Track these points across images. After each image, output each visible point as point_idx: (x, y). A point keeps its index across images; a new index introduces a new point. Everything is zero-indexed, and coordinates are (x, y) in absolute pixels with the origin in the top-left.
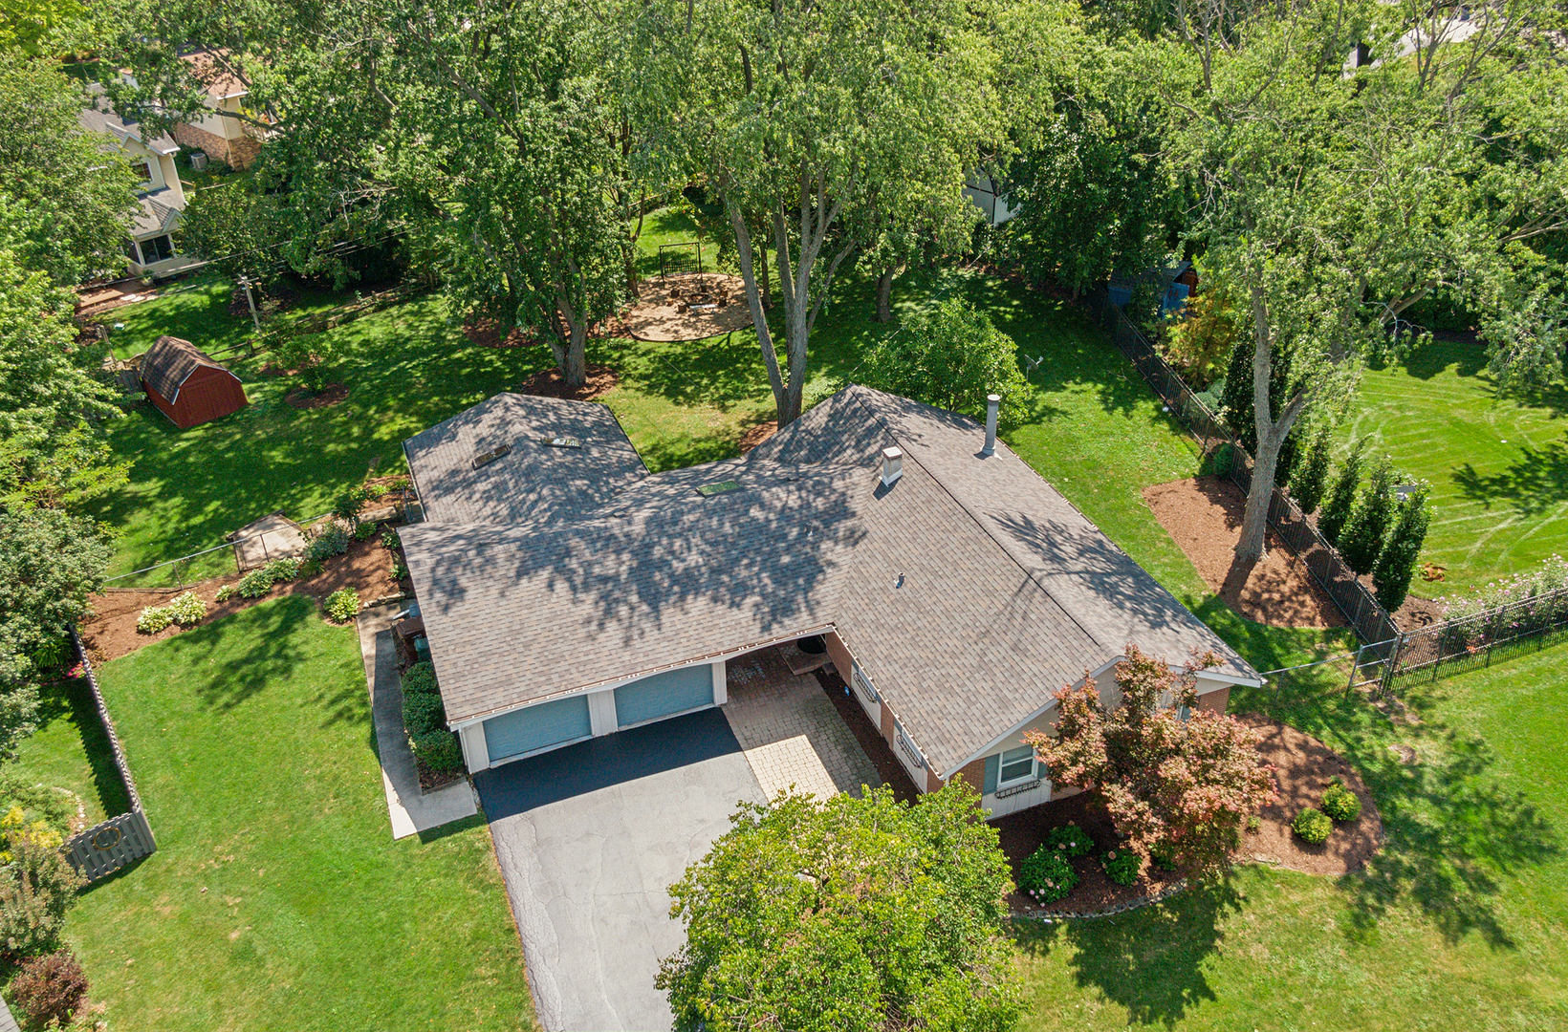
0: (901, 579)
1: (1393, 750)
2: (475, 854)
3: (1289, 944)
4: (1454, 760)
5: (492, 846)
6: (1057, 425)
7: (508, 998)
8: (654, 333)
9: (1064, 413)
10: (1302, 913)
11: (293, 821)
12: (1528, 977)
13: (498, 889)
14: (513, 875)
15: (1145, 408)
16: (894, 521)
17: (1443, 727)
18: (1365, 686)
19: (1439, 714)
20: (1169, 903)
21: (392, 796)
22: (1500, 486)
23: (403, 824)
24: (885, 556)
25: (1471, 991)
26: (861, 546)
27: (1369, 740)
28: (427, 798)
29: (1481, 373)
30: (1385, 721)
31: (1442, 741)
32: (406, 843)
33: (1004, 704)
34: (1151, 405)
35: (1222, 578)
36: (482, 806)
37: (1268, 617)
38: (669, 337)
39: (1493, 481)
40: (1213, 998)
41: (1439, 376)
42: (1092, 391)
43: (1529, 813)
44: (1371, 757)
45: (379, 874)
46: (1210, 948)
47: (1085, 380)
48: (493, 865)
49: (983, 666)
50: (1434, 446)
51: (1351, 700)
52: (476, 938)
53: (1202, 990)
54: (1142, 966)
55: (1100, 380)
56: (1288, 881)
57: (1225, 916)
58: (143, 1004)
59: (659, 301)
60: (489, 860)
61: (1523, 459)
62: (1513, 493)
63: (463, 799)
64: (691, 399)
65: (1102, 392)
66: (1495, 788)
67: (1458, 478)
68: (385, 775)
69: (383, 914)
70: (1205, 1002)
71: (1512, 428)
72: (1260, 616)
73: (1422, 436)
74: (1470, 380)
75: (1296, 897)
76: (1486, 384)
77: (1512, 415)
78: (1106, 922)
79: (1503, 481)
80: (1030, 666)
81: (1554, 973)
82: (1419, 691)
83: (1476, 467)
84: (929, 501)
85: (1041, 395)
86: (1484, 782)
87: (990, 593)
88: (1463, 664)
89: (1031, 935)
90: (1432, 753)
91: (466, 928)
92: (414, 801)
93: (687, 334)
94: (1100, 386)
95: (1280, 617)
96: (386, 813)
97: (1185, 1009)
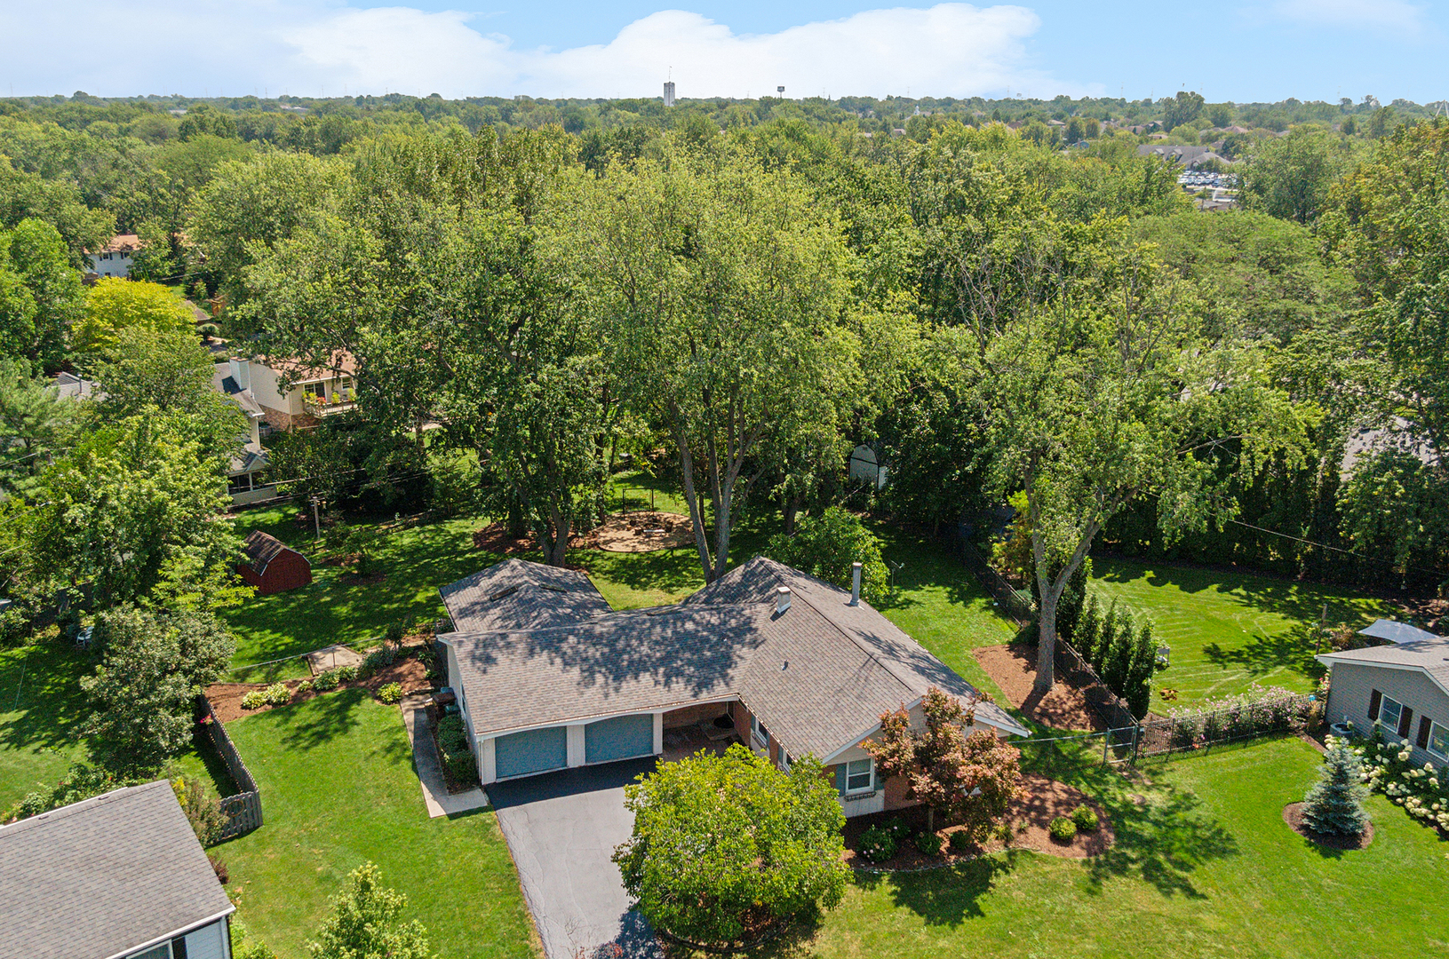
0: (786, 664)
1: (1129, 797)
2: (486, 827)
3: (1040, 891)
4: (1172, 803)
5: (498, 822)
6: (913, 610)
7: (509, 899)
8: (616, 547)
9: (919, 603)
10: (1052, 876)
11: (358, 810)
12: (1201, 915)
13: (504, 845)
14: (512, 838)
15: (980, 602)
16: (784, 633)
17: (1168, 786)
18: (1115, 762)
19: (1166, 779)
20: (960, 867)
21: (428, 795)
22: (1238, 656)
23: (435, 809)
24: (776, 653)
25: (1160, 921)
26: (761, 648)
27: (1113, 790)
28: (452, 797)
29: (1235, 591)
30: (1125, 783)
31: (1165, 794)
32: (439, 820)
33: (849, 727)
34: (984, 600)
35: (1023, 699)
36: (491, 801)
37: (1053, 722)
38: (630, 549)
39: (1232, 653)
40: (983, 915)
41: (1203, 592)
42: (942, 592)
43: (1220, 831)
44: (1114, 799)
45: (421, 835)
46: (985, 891)
47: (937, 585)
48: (498, 832)
49: (837, 708)
50: (1192, 632)
51: (1106, 768)
52: (487, 868)
53: (976, 911)
54: (937, 898)
55: (949, 585)
56: (1044, 861)
57: (997, 875)
58: (259, 902)
59: (619, 528)
60: (496, 829)
61: (1256, 642)
62: (1246, 661)
63: (478, 798)
64: (644, 586)
65: (950, 593)
66: (1198, 819)
67: (1207, 651)
68: (423, 785)
69: (423, 857)
70: (978, 918)
71: (1252, 623)
72: (1047, 722)
73: (1184, 626)
74: (1226, 595)
75: (1047, 868)
76: (1238, 598)
77: (1254, 616)
78: (916, 875)
79: (1239, 653)
80: (867, 706)
81: (1218, 913)
82: (1154, 767)
83: (1220, 645)
84: (808, 620)
85: (903, 592)
86: (1191, 816)
87: (844, 668)
88: (1189, 753)
89: (865, 879)
90: (1157, 799)
91: (480, 863)
92: (443, 798)
93: (643, 548)
94: (949, 589)
95: (1061, 723)
96: (423, 804)
97: (964, 919)
